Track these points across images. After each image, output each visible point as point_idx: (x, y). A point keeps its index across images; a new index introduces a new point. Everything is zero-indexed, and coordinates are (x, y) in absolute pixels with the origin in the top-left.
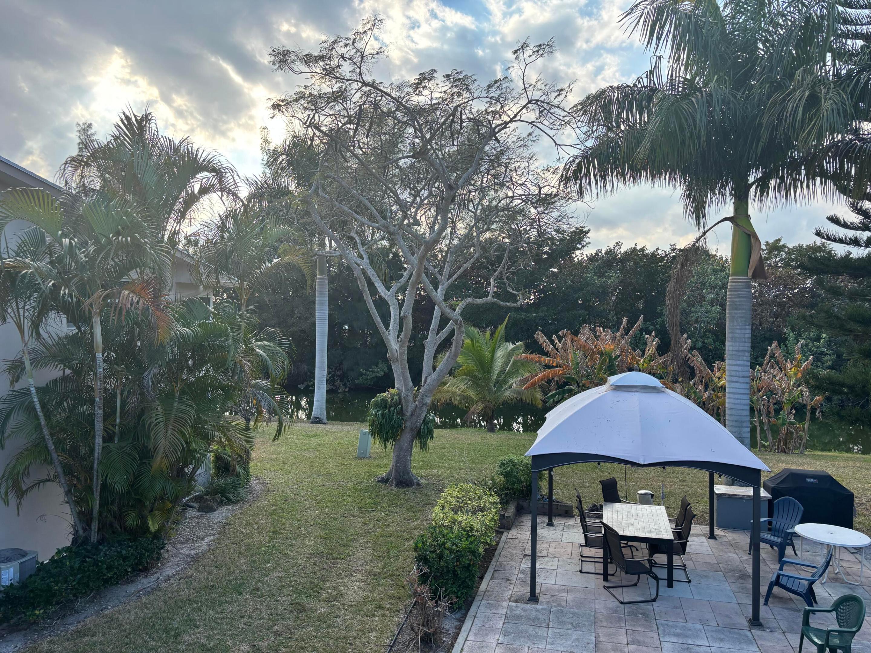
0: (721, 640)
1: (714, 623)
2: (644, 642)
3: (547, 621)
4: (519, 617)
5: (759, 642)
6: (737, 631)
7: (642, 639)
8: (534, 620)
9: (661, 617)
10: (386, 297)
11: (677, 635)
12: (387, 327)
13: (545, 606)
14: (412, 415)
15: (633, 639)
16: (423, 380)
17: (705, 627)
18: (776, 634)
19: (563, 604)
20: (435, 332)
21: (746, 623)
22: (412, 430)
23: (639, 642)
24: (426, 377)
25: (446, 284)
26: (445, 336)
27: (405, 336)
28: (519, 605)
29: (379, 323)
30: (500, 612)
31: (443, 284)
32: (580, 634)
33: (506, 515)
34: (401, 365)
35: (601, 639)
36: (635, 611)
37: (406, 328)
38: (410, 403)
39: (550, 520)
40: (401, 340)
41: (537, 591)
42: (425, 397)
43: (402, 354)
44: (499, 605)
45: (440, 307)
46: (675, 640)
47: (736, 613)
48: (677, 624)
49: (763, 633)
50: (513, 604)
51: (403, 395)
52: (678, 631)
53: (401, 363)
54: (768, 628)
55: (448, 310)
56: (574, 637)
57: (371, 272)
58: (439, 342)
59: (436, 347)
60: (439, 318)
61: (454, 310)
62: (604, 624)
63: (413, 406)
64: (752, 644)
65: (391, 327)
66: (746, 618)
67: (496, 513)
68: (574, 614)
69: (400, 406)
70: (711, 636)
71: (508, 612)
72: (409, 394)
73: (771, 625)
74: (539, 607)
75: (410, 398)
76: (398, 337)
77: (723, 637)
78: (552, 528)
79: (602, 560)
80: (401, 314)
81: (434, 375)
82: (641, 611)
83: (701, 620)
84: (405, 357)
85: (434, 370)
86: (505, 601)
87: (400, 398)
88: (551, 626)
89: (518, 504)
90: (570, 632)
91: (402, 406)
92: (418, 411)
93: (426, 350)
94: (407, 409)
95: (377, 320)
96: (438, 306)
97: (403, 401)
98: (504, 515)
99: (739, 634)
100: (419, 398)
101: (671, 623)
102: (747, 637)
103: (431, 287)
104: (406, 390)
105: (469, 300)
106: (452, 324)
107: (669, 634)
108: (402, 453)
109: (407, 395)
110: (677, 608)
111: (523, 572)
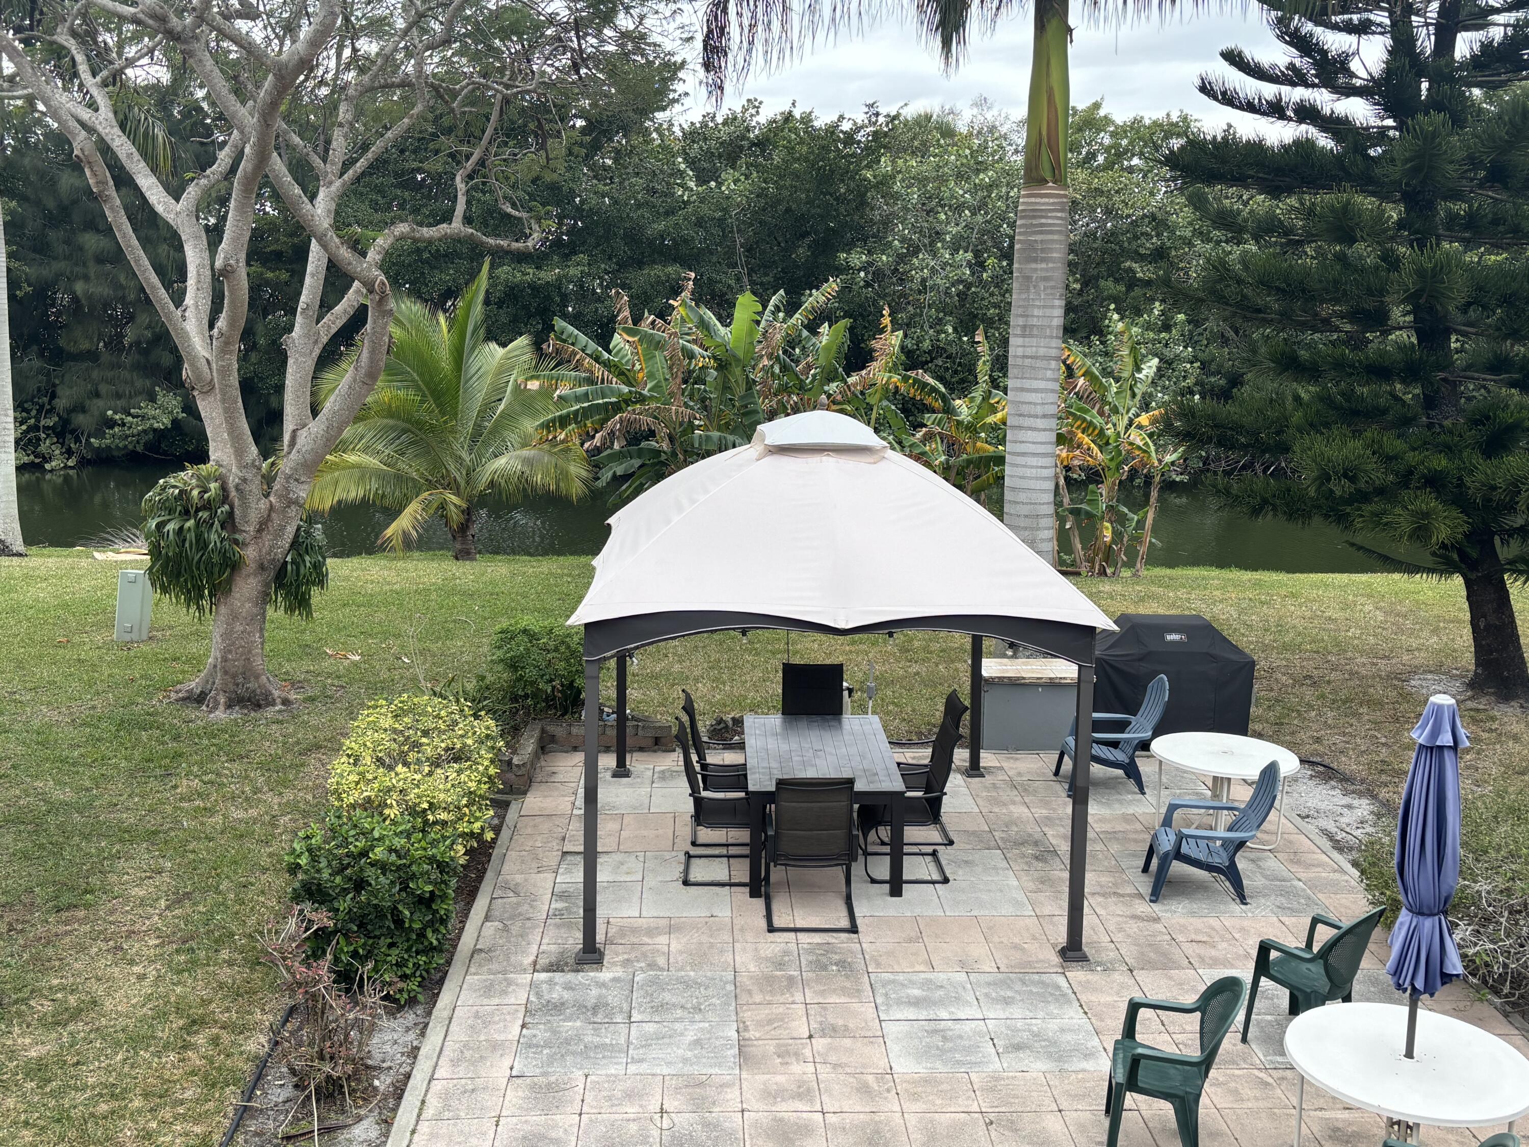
0: (1007, 1002)
1: (989, 966)
2: (846, 1028)
3: (625, 1007)
4: (558, 1007)
5: (1083, 998)
6: (1036, 977)
7: (840, 1022)
8: (595, 1009)
9: (878, 965)
10: (170, 218)
11: (916, 1003)
12: (178, 299)
13: (619, 972)
14: (260, 531)
15: (821, 1023)
16: (287, 438)
17: (972, 976)
18: (1116, 976)
19: (661, 961)
20: (314, 312)
21: (1056, 959)
22: (262, 567)
23: (834, 1029)
24: (294, 432)
25: (338, 183)
26: (339, 323)
27: (232, 323)
28: (558, 977)
29: (153, 287)
30: (513, 1001)
31: (331, 183)
32: (702, 1029)
33: (516, 761)
34: (223, 401)
35: (752, 1034)
36: (824, 960)
37: (233, 302)
38: (252, 499)
39: (621, 763)
40: (221, 334)
41: (600, 937)
42: (293, 485)
43: (224, 372)
44: (510, 983)
45: (324, 246)
46: (911, 1013)
47: (1034, 938)
48: (914, 977)
49: (1090, 976)
50: (544, 976)
51: (232, 481)
52: (916, 992)
53: (224, 393)
54: (1099, 964)
55: (345, 253)
56: (690, 1037)
57: (122, 146)
58: (325, 340)
59: (317, 352)
60: (322, 276)
61: (364, 254)
62: (758, 998)
63: (263, 505)
64: (1069, 1002)
65: (189, 300)
66: (1054, 946)
67: (492, 761)
68: (688, 984)
69: (227, 507)
70: (987, 995)
71: (532, 998)
72: (249, 476)
73: (1104, 957)
74: (605, 975)
75: (255, 486)
76: (211, 326)
77: (1009, 993)
78: (625, 780)
79: (746, 851)
80: (219, 264)
81: (317, 427)
82: (836, 957)
83: (962, 964)
84: (234, 380)
85: (315, 412)
86: (525, 971)
87: (224, 488)
88: (636, 1016)
89: (543, 731)
90: (678, 1026)
91: (232, 507)
92: (276, 520)
93: (290, 361)
94: (245, 516)
95: (147, 280)
96: (320, 241)
97: (233, 493)
98: (510, 763)
99: (1042, 983)
100: (276, 486)
101: (901, 977)
102: (1058, 988)
103: (297, 190)
104: (243, 466)
105: (402, 228)
106: (358, 291)
107: (899, 1002)
108: (239, 628)
109: (245, 480)
110: (910, 940)
111: (563, 896)
